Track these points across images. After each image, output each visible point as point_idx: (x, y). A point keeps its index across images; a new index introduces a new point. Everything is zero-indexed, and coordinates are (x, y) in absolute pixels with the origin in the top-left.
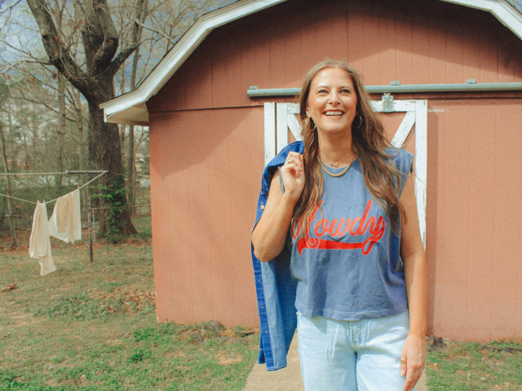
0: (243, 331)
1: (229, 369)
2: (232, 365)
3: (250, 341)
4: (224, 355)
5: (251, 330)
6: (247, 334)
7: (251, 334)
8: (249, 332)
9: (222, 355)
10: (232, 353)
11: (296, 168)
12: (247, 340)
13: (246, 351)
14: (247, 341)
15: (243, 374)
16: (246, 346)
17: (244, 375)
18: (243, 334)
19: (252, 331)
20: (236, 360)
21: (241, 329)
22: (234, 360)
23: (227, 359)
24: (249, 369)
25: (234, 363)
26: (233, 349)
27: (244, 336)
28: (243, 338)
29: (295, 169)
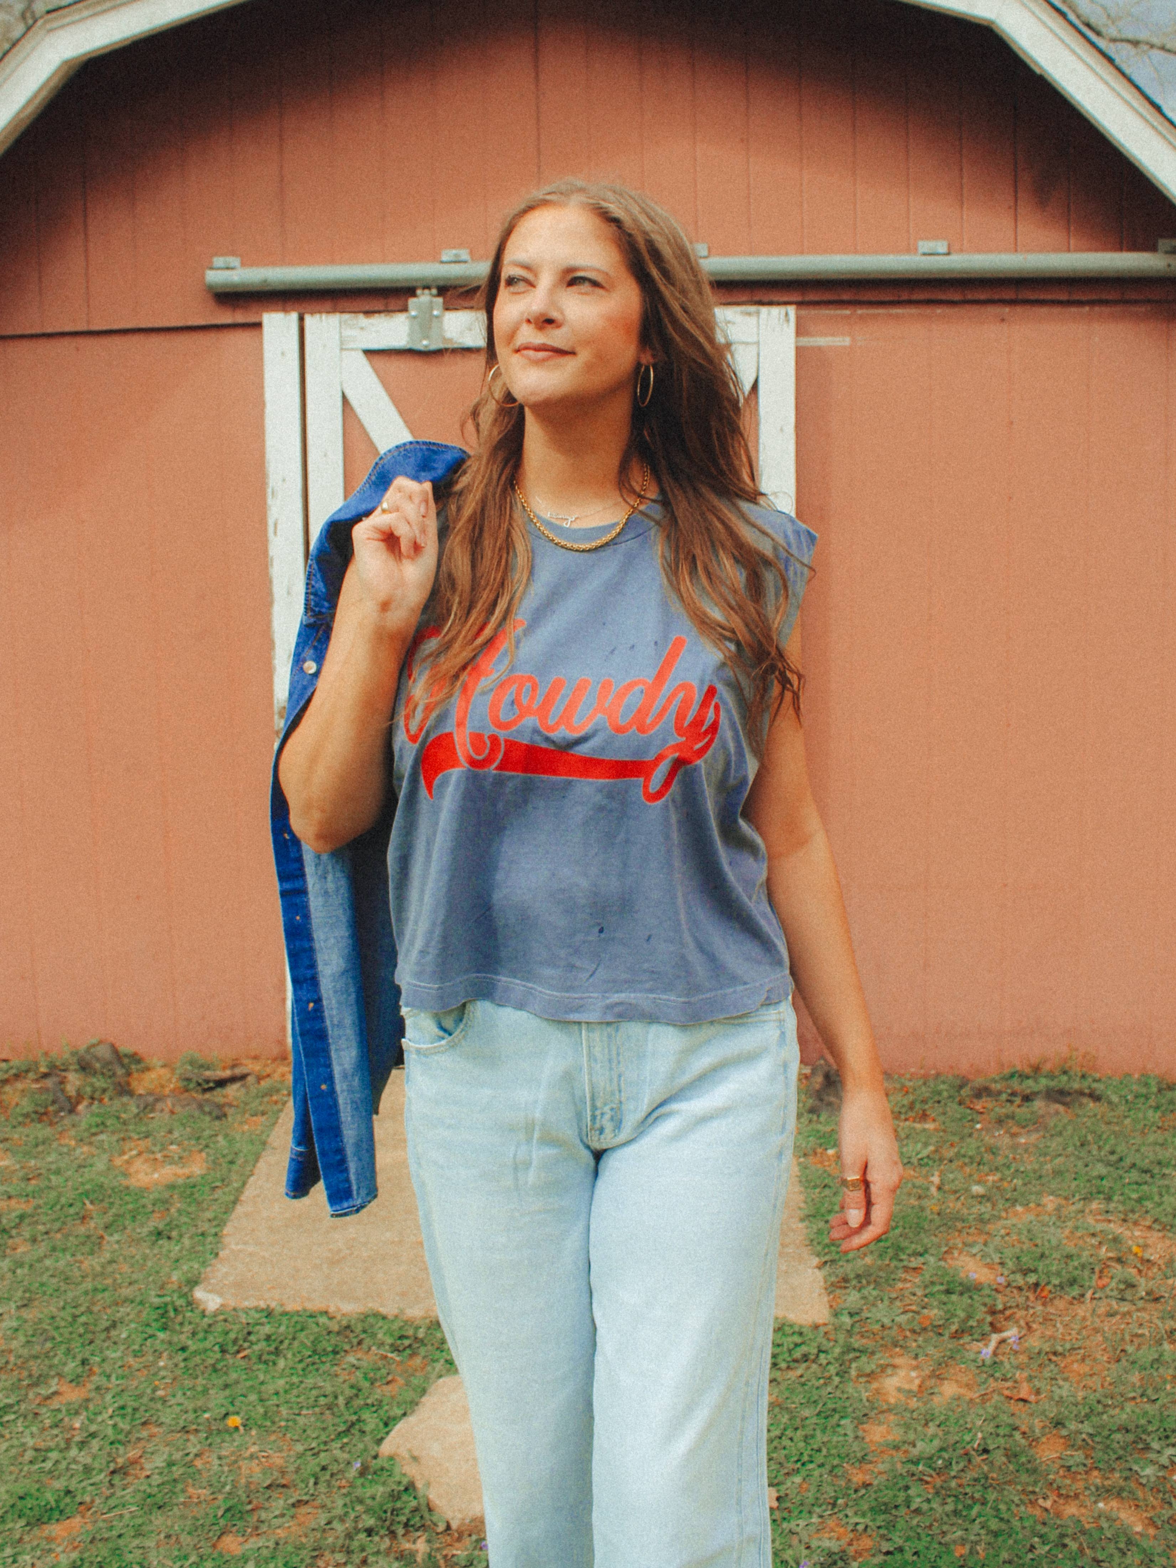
0: (208, 1073)
1: (165, 1202)
2: (172, 1187)
3: (230, 1105)
4: (145, 1155)
5: (234, 1066)
6: (222, 1083)
7: (233, 1079)
8: (228, 1073)
9: (140, 1154)
10: (173, 1147)
11: (403, 531)
12: (221, 1100)
13: (220, 1138)
14: (220, 1106)
15: (209, 1215)
16: (217, 1123)
17: (215, 1218)
18: (207, 1082)
19: (238, 1071)
20: (186, 1171)
21: (202, 1066)
22: (180, 1171)
23: (155, 1170)
24: (232, 1198)
25: (180, 1181)
26: (176, 1134)
27: (211, 1089)
28: (207, 1096)
29: (397, 533)
